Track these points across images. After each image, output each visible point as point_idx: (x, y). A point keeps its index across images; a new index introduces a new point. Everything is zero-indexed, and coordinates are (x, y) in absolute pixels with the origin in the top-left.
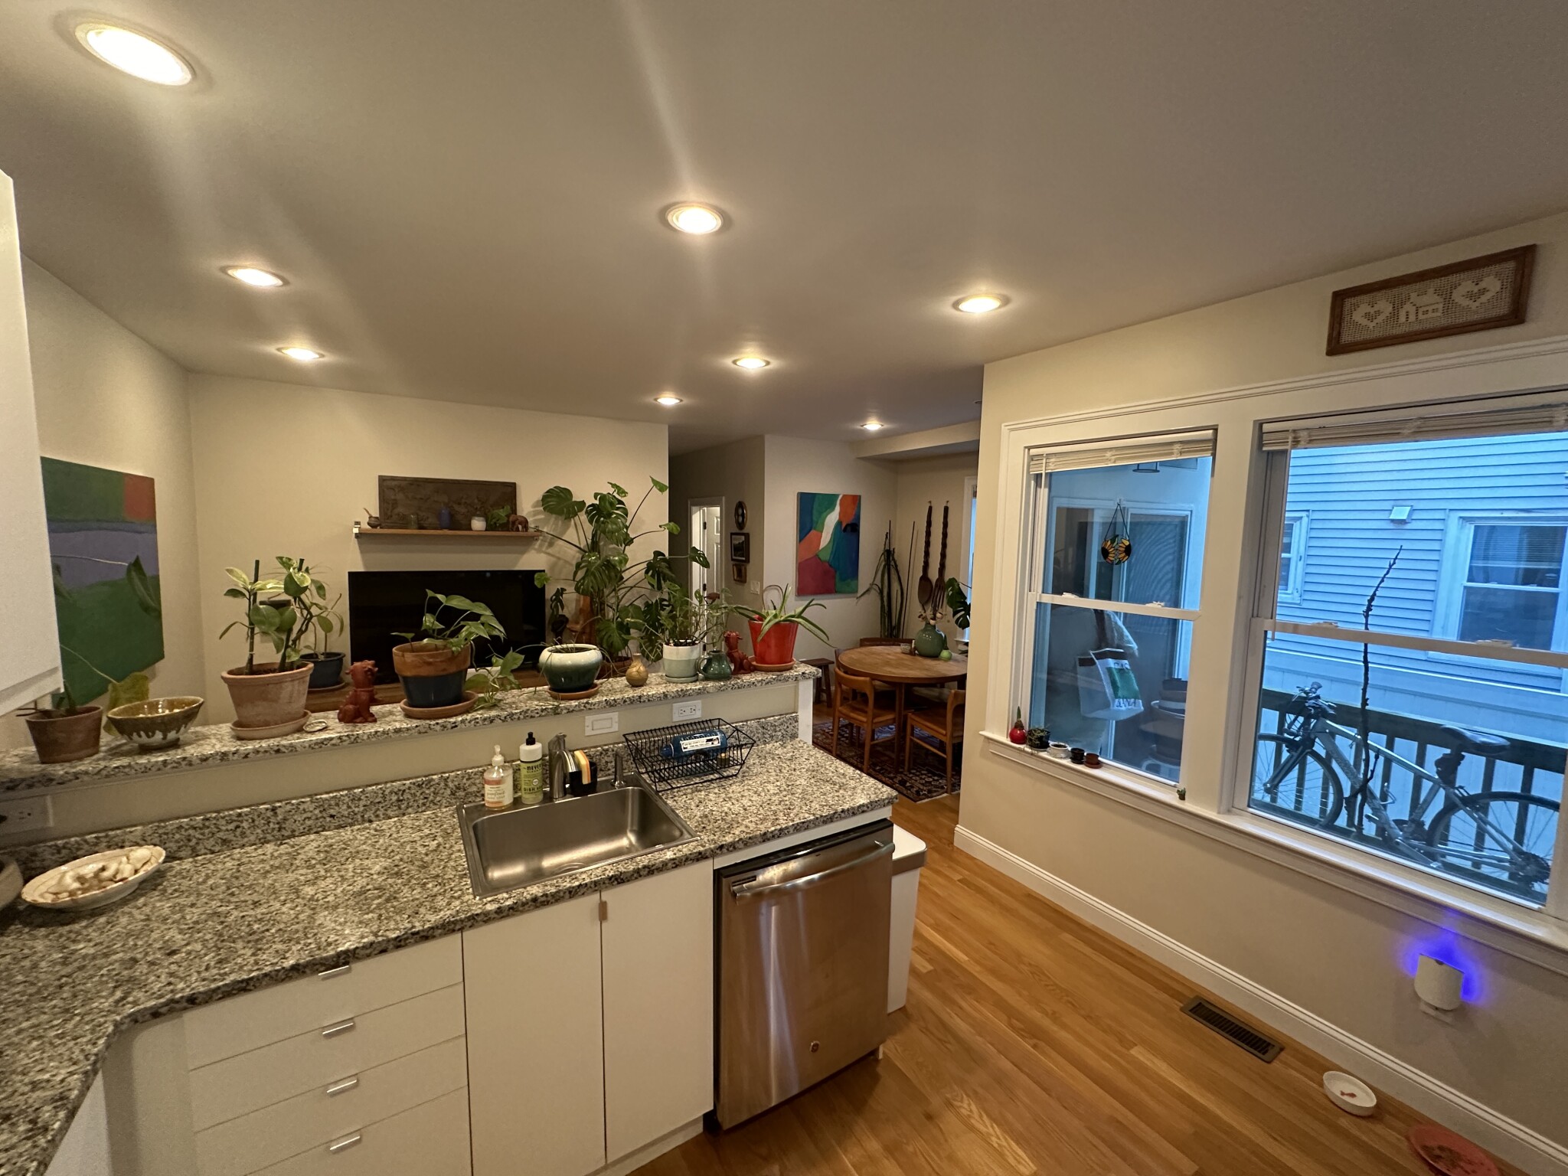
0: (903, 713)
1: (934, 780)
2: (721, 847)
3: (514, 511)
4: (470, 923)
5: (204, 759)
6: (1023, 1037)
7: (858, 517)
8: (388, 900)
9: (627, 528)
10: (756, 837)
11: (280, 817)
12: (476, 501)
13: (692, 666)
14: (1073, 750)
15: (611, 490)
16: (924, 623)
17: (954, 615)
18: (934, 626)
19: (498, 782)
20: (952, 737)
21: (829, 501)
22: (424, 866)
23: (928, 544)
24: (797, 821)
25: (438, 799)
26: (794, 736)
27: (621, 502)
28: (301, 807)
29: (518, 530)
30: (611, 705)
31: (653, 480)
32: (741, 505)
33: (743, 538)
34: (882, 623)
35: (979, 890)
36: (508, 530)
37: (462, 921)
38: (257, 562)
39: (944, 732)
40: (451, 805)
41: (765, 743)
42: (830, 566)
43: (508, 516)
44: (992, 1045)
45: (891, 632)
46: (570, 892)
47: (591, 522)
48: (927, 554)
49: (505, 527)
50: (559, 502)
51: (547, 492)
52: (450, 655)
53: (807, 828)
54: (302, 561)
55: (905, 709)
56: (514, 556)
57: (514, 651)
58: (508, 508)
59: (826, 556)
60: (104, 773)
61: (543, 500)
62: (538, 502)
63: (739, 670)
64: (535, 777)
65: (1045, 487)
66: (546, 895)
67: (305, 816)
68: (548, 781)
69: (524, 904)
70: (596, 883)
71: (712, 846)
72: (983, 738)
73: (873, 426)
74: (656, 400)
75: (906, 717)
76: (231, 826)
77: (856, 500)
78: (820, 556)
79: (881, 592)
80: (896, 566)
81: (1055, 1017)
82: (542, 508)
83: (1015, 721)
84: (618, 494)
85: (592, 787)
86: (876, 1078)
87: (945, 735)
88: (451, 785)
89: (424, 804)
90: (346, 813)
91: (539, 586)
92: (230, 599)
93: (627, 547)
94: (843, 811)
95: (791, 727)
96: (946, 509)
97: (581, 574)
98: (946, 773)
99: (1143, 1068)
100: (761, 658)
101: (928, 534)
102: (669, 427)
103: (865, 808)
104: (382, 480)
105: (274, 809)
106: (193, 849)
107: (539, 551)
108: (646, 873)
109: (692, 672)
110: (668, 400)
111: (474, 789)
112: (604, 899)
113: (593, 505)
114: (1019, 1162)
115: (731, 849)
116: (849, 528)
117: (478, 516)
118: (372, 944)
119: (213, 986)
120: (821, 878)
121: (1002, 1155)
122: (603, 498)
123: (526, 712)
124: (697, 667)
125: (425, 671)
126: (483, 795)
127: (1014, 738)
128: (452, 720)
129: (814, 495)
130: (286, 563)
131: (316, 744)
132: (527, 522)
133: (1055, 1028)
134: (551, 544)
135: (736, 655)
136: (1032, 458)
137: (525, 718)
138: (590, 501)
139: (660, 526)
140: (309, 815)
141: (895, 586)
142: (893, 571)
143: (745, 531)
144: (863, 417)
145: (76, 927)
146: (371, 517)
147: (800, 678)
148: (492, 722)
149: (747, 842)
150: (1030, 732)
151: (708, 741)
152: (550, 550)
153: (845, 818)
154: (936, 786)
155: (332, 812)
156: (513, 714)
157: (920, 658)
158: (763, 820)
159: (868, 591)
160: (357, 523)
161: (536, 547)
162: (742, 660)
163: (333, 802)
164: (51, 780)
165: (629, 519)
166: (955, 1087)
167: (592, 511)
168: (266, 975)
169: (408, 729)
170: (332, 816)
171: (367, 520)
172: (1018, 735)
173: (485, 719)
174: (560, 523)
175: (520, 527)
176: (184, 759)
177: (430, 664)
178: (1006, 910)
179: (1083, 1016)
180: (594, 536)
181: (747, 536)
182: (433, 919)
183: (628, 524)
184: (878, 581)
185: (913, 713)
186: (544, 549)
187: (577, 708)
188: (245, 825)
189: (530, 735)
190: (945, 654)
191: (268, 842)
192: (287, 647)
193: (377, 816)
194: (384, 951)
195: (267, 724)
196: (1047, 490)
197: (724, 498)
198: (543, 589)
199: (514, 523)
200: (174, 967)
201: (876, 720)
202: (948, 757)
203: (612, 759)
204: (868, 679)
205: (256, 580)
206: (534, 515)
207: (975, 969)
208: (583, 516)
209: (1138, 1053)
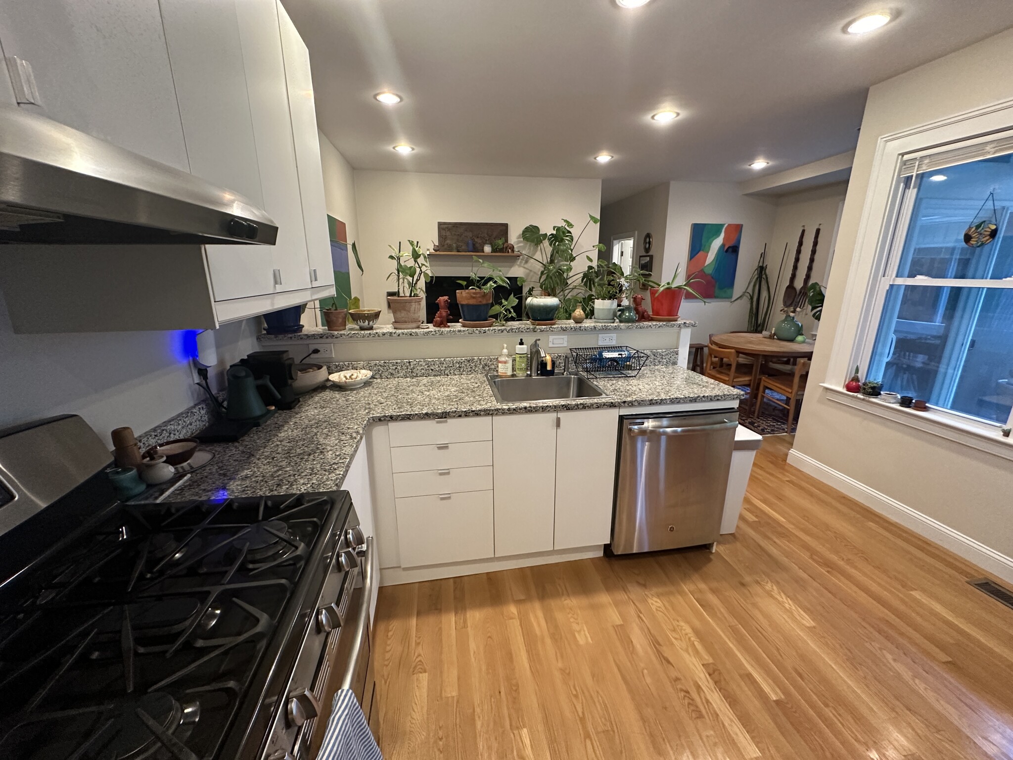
0: (758, 377)
1: (777, 424)
2: (624, 402)
3: (507, 241)
4: (496, 413)
5: (384, 334)
6: (820, 565)
7: (739, 241)
8: (460, 400)
9: (572, 250)
10: (646, 401)
11: (412, 366)
12: (486, 236)
13: (612, 312)
14: (902, 398)
15: (564, 224)
16: (785, 315)
17: (812, 310)
18: (793, 318)
19: (505, 362)
20: (797, 394)
21: (716, 229)
22: (474, 391)
23: (797, 260)
24: (672, 397)
25: (477, 369)
26: (675, 363)
27: (569, 232)
28: (420, 363)
29: (508, 252)
30: (564, 330)
31: (590, 216)
32: (648, 236)
33: (648, 259)
34: (750, 321)
35: (801, 488)
36: (503, 252)
37: (493, 410)
38: (400, 243)
39: (790, 391)
40: (482, 373)
41: (655, 365)
42: (712, 278)
43: (503, 244)
44: (796, 564)
45: (756, 325)
46: (542, 408)
47: (551, 245)
48: (795, 268)
49: (501, 250)
50: (532, 234)
51: (526, 228)
52: (483, 294)
53: (679, 403)
54: (418, 242)
55: (759, 375)
56: (508, 269)
57: (514, 296)
58: (503, 239)
59: (709, 271)
60: (350, 335)
61: (523, 234)
62: (520, 235)
63: (641, 319)
64: (523, 362)
65: (914, 188)
66: (530, 407)
67: (421, 368)
68: (529, 368)
69: (521, 409)
70: (555, 407)
71: (619, 401)
72: (822, 389)
73: (759, 164)
74: (595, 158)
75: (760, 379)
76: (394, 368)
77: (738, 228)
78: (705, 271)
79: (752, 298)
80: (767, 278)
81: (848, 561)
82: (522, 239)
83: (853, 376)
84: (568, 226)
85: (552, 373)
86: (710, 560)
87: (791, 393)
88: (482, 363)
89: (470, 371)
90: (438, 369)
91: (520, 285)
92: (390, 260)
93: (571, 263)
94: (704, 397)
95: (673, 357)
96: (818, 231)
97: (544, 277)
98: (787, 421)
99: (918, 602)
100: (656, 313)
101: (799, 252)
102: (603, 181)
103: (720, 398)
104: (440, 224)
105: (409, 362)
106: (381, 376)
107: (520, 266)
108: (581, 407)
109: (611, 317)
110: (604, 158)
111: (493, 367)
112: (559, 416)
113: (552, 234)
114: (803, 619)
115: (630, 404)
116: (730, 250)
117: (488, 244)
118: (456, 411)
119: (398, 414)
120: (683, 431)
121: (792, 613)
122: (558, 229)
123: (519, 328)
124: (615, 315)
125: (472, 302)
126: (497, 371)
127: (849, 388)
128: (484, 329)
129: (704, 225)
130: (411, 243)
131: (426, 333)
132: (513, 247)
133: (848, 567)
134: (527, 262)
135: (640, 309)
136: (905, 163)
137: (518, 331)
138: (550, 231)
139: (594, 247)
140: (423, 367)
141: (764, 294)
142: (763, 283)
143: (650, 253)
144: (751, 158)
145: (347, 393)
146: (435, 245)
147: (682, 325)
148: (502, 332)
149: (641, 403)
150: (864, 384)
151: (619, 354)
152: (526, 266)
153: (705, 401)
154: (777, 428)
155: (432, 368)
156: (513, 329)
157: (778, 341)
158: (652, 394)
159: (740, 297)
160: (428, 250)
161: (518, 263)
162: (643, 313)
163: (432, 363)
164: (333, 336)
165: (574, 243)
166: (764, 576)
167: (552, 238)
168: (416, 414)
169: (464, 331)
170: (432, 370)
171: (433, 247)
172: (854, 386)
173: (499, 330)
174: (532, 248)
175: (510, 250)
176: (377, 333)
177: (474, 298)
178: (820, 501)
179: (873, 566)
180: (552, 256)
181: (651, 257)
182: (479, 408)
183: (572, 248)
184: (750, 290)
185: (767, 378)
186: (522, 265)
187: (545, 330)
188: (399, 367)
189: (521, 340)
190: (800, 338)
191: (408, 377)
192: (412, 286)
193: (450, 373)
194: (460, 416)
195: (405, 322)
196: (916, 190)
197: (636, 232)
198: (521, 287)
199: (506, 248)
200: (383, 407)
201: (735, 380)
202: (792, 408)
203: (562, 361)
204: (733, 351)
205: (400, 252)
206: (518, 244)
207: (790, 527)
208: (546, 243)
209: (916, 594)
